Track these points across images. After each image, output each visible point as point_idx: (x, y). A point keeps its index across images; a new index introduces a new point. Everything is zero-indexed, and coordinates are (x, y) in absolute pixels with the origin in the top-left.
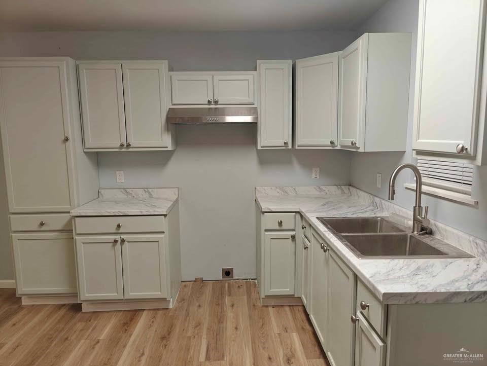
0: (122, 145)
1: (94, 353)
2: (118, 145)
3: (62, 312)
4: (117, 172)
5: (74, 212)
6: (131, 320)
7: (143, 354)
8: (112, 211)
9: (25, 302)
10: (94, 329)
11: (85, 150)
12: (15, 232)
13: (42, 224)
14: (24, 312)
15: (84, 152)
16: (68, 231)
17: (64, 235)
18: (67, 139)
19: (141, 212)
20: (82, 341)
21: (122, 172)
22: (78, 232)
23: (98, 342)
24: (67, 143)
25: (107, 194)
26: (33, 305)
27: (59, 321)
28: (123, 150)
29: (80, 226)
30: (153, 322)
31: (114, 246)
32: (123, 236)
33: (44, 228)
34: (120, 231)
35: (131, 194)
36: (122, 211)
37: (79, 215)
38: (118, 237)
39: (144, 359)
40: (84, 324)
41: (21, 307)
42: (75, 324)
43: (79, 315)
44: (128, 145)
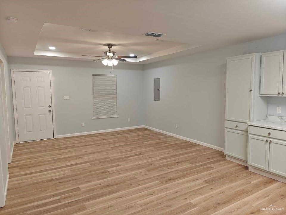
0: (279, 94)
1: (247, 186)
2: (277, 94)
3: (240, 167)
4: (278, 108)
5: (250, 123)
6: (270, 182)
7: (268, 196)
8: (267, 126)
9: (227, 158)
10: (251, 178)
11: (260, 95)
12: (226, 128)
13: (237, 127)
14: (225, 162)
15: (260, 96)
16: (246, 131)
17: (245, 133)
18: (251, 90)
19: (282, 129)
20: (243, 180)
21: (281, 108)
22: (250, 133)
23: (250, 183)
24: (251, 92)
25: (270, 118)
26: (230, 161)
27: (238, 170)
28: (280, 96)
29: (252, 130)
30: (281, 188)
31: (266, 143)
32: (271, 139)
33: (237, 128)
34: (270, 136)
35: (284, 120)
36: (272, 127)
37: (251, 125)
38: (268, 139)
39: (267, 198)
40: (247, 175)
41: (225, 160)
42: (243, 173)
43: (246, 171)
44: (283, 94)
